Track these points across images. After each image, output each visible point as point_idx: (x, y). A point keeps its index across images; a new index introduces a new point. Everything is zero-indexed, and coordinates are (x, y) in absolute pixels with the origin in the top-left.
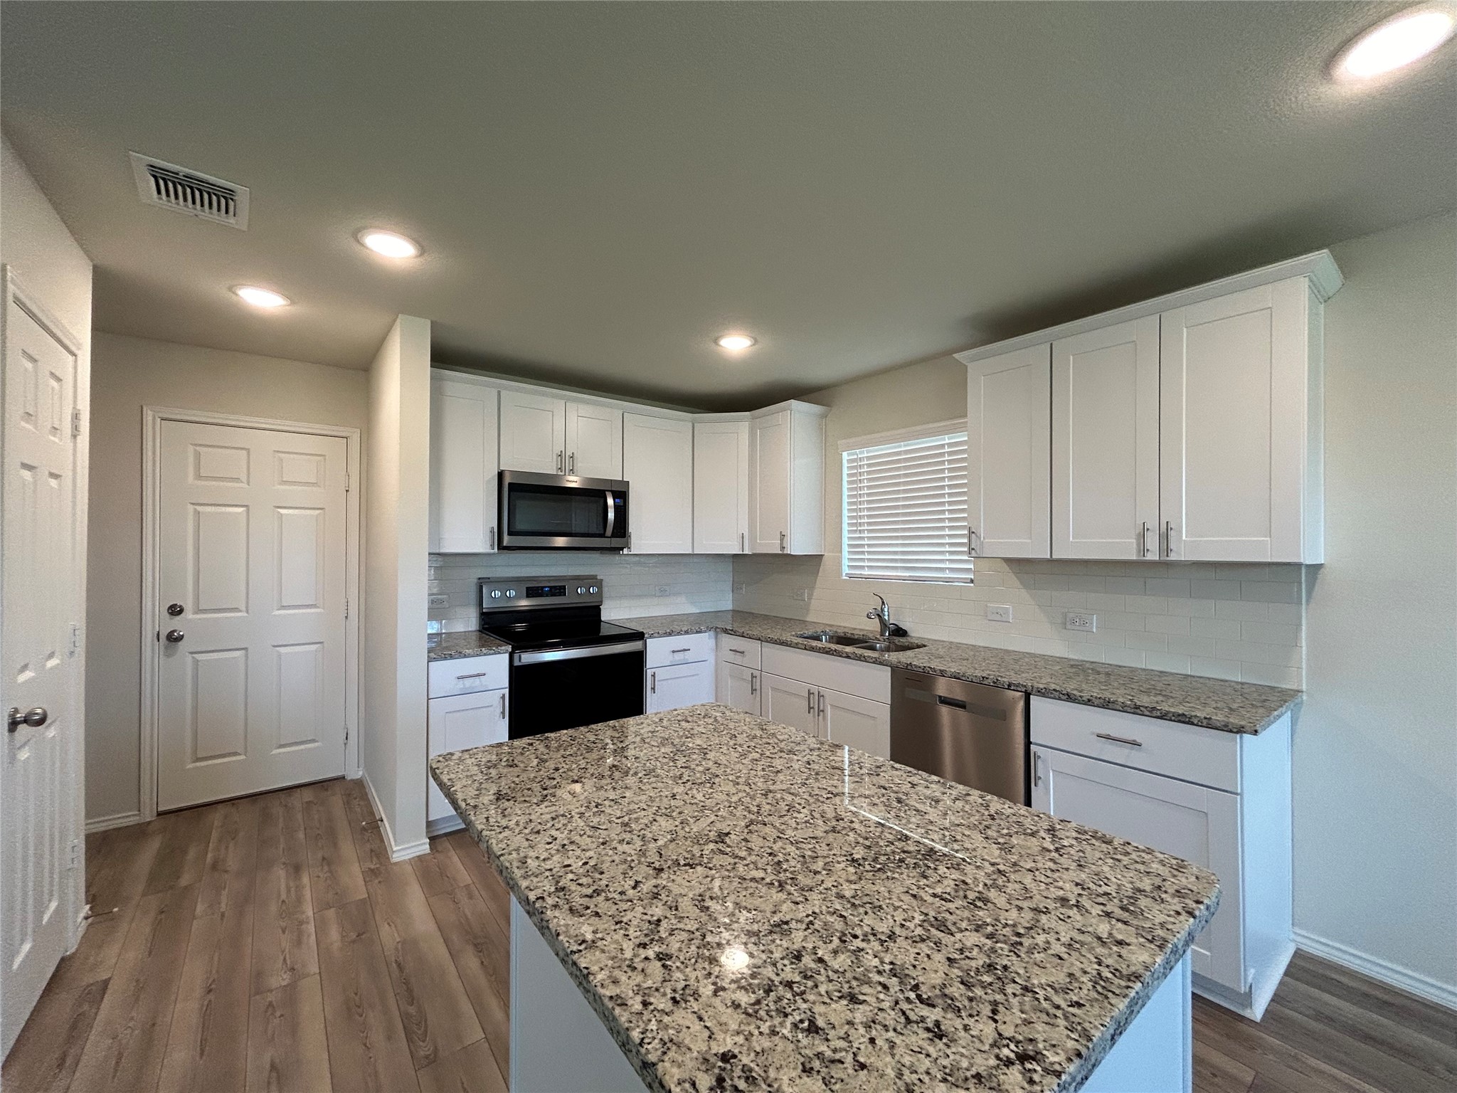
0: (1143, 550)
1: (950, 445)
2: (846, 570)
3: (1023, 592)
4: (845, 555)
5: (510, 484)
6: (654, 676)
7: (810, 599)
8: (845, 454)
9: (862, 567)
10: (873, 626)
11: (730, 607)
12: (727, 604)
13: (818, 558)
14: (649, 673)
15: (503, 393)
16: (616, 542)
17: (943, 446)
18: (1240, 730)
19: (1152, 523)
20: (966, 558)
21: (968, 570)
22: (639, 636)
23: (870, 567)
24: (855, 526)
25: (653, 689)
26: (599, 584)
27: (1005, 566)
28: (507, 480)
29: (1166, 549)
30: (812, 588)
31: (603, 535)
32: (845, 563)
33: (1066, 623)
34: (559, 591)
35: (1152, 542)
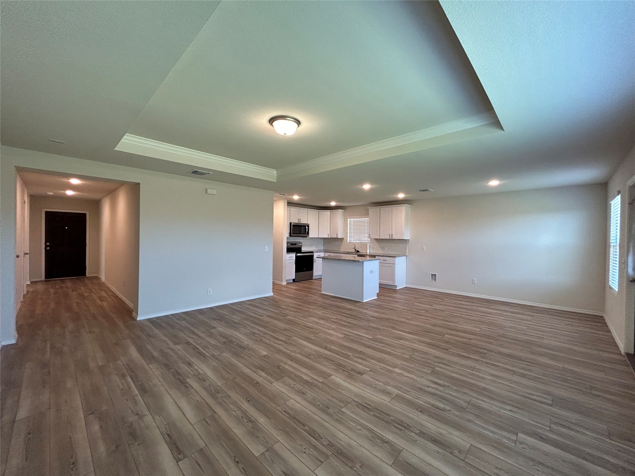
0: (390, 237)
1: (367, 220)
2: (348, 241)
3: (377, 244)
4: (348, 238)
5: (293, 225)
6: (315, 260)
7: (341, 246)
8: (348, 219)
9: (351, 240)
10: (353, 251)
11: (323, 249)
12: (322, 248)
13: (343, 238)
14: (314, 259)
15: (291, 209)
16: (307, 235)
17: (365, 220)
18: (395, 257)
19: (391, 234)
20: (368, 238)
21: (369, 241)
22: (312, 252)
23: (353, 240)
24: (350, 233)
25: (315, 262)
26: (301, 243)
27: (375, 240)
28: (292, 224)
29: (392, 237)
30: (341, 244)
31: (305, 234)
32: (348, 240)
33: (383, 248)
34: (295, 244)
35: (391, 237)
